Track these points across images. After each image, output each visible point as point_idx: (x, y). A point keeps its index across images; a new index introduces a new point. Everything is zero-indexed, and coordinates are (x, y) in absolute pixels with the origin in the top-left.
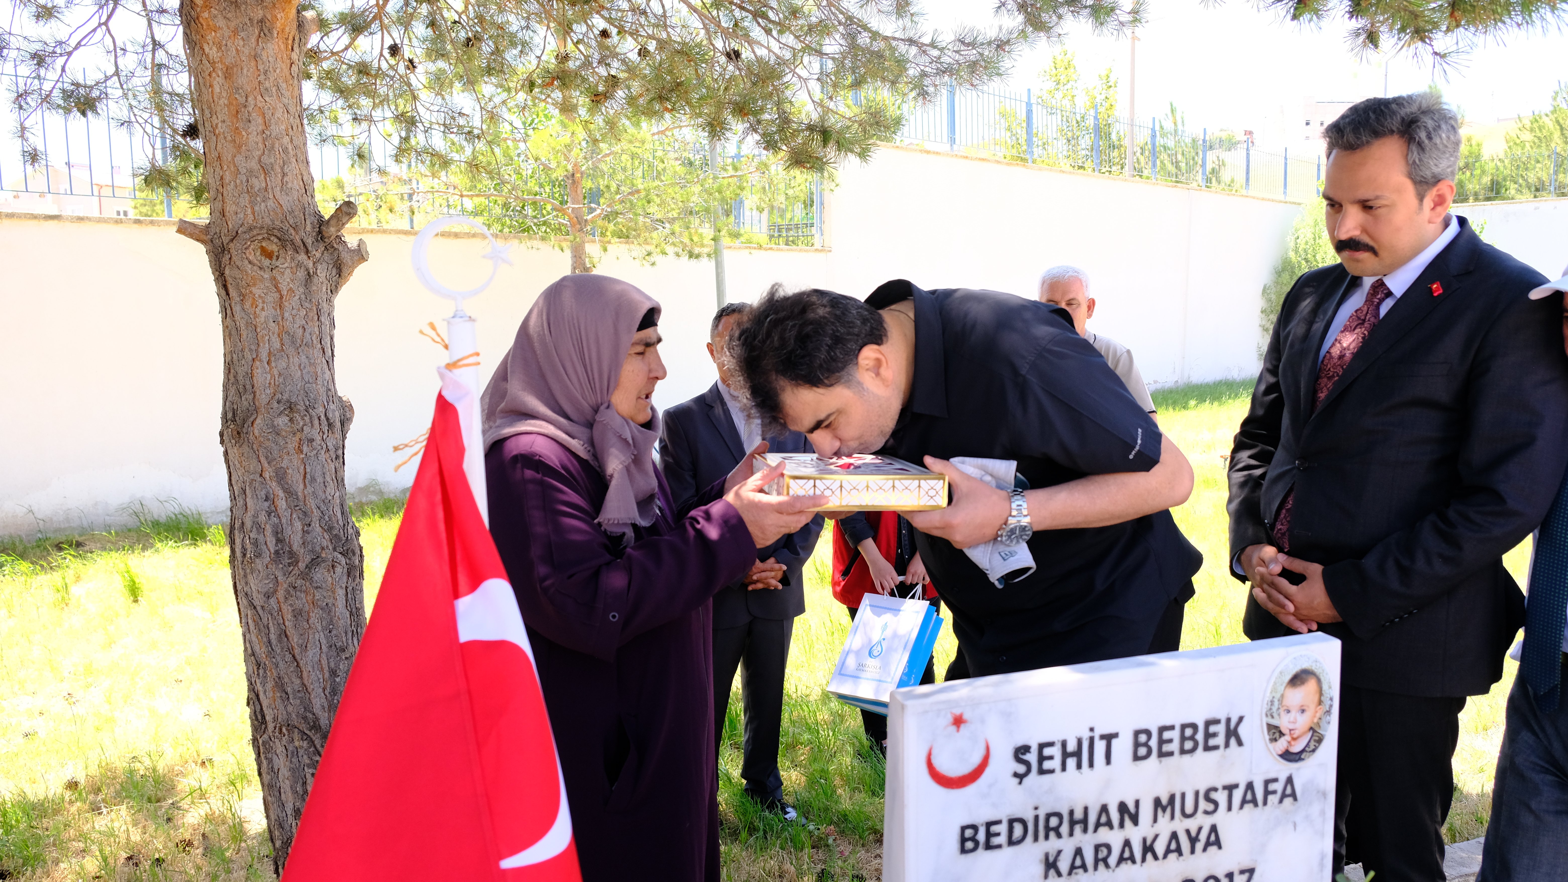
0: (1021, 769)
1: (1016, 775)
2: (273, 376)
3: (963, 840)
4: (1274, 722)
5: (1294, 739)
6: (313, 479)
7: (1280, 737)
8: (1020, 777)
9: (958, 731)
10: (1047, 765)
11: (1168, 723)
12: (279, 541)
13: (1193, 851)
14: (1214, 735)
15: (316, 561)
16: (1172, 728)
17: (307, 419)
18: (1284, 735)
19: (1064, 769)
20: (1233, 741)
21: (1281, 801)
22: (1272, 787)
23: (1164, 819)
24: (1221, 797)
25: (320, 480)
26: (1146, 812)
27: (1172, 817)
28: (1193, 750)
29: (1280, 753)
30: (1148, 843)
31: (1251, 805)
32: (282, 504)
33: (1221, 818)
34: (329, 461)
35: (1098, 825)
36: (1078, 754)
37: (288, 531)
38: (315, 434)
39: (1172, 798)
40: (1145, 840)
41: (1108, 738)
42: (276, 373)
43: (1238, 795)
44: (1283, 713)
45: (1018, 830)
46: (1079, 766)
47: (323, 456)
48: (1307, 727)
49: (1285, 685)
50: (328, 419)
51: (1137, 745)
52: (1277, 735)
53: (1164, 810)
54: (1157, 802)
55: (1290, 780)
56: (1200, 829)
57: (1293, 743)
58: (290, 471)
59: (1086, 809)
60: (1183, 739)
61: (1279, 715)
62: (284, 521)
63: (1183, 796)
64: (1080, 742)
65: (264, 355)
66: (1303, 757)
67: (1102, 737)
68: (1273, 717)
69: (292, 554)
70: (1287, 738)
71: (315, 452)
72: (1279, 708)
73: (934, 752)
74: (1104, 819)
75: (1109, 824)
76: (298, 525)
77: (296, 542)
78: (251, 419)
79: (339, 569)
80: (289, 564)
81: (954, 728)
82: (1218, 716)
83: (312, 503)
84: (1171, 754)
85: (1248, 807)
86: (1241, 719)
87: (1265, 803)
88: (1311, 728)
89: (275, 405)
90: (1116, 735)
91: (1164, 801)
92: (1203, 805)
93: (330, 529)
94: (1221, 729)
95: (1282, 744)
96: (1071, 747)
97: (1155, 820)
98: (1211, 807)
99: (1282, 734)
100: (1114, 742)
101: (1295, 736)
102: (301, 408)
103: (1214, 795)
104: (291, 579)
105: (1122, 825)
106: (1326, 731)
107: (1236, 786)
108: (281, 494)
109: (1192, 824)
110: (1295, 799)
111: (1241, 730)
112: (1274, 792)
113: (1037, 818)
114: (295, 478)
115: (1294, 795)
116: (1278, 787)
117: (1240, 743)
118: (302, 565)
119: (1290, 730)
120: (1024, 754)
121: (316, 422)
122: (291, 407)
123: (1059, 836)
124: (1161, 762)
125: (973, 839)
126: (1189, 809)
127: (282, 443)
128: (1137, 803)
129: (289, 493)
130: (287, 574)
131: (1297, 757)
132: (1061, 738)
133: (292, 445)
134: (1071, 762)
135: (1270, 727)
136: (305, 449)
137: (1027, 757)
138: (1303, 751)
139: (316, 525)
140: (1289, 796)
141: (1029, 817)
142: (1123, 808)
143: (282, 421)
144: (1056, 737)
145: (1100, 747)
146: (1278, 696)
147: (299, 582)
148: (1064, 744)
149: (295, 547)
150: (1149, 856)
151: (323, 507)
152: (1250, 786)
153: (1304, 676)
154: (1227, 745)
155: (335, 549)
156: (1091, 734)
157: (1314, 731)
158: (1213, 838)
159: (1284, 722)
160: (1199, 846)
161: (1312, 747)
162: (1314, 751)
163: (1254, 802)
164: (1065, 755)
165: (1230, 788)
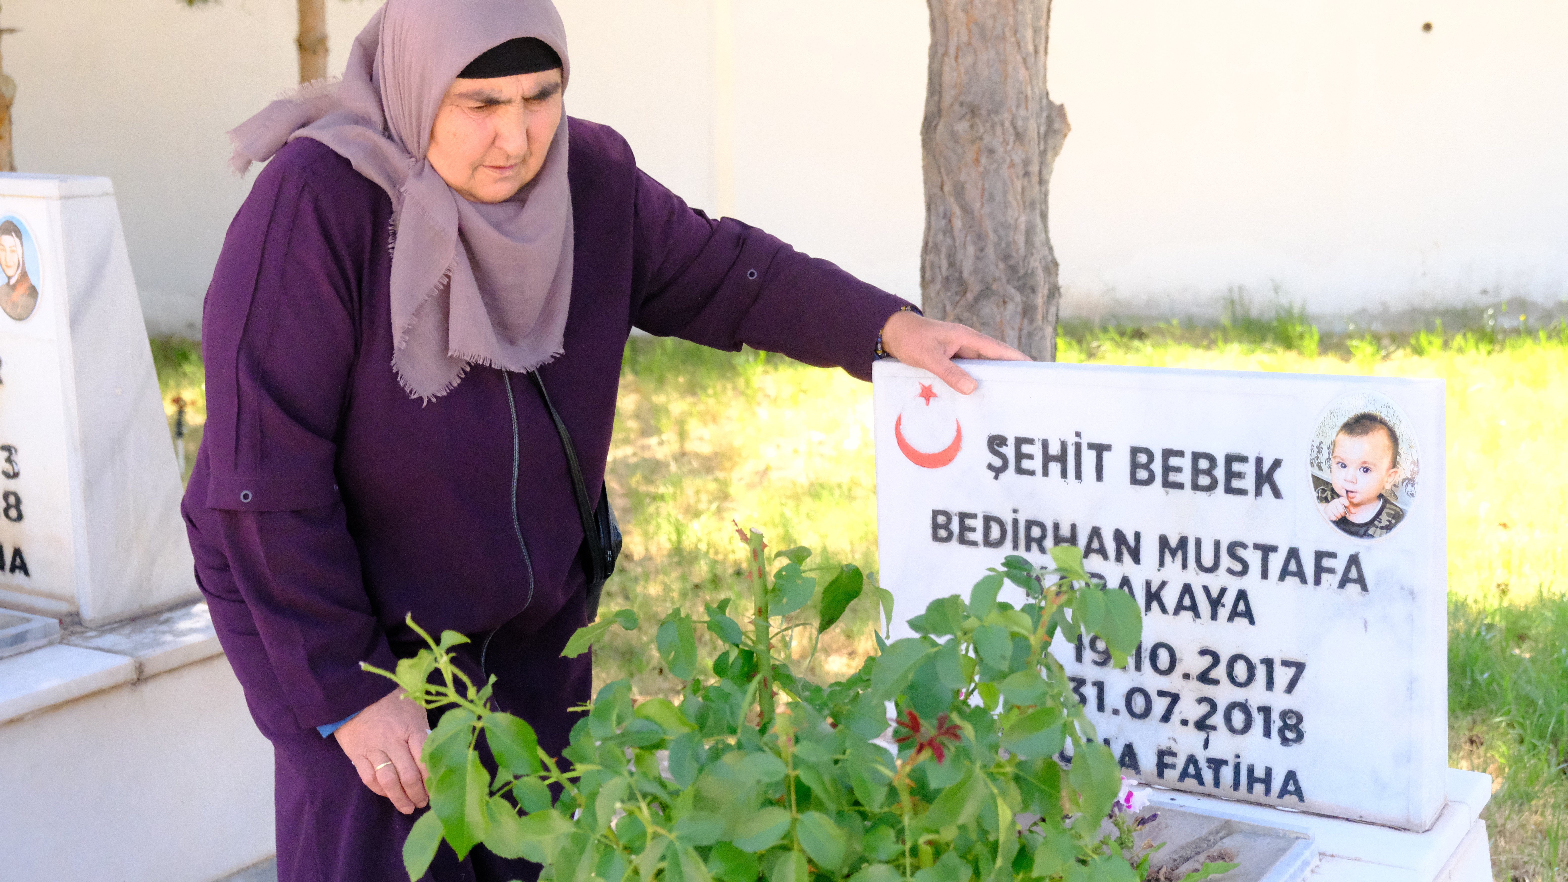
0: (998, 462)
1: (990, 467)
2: (959, 74)
3: (936, 527)
4: (1324, 475)
5: (1356, 505)
6: (992, 198)
7: (1333, 498)
8: (998, 471)
9: (928, 404)
10: (1026, 464)
11: (1176, 447)
12: (951, 265)
13: (1214, 616)
14: (1240, 475)
15: (986, 292)
16: (1181, 454)
17: (988, 125)
18: (1339, 496)
19: (1046, 473)
20: (1266, 489)
21: (1342, 585)
22: (1326, 563)
23: (1173, 566)
24: (1253, 558)
25: (999, 198)
26: (1150, 550)
27: (1185, 566)
28: (1211, 488)
29: (1334, 519)
30: (1154, 589)
31: (1296, 580)
32: (958, 223)
33: (1251, 582)
34: (1014, 177)
35: (1088, 551)
36: (1062, 459)
37: (960, 256)
38: (997, 144)
39: (1183, 542)
40: (1148, 584)
41: (1100, 449)
42: (962, 70)
43: (1276, 562)
44: (1336, 468)
45: (996, 532)
46: (1064, 474)
47: (1005, 171)
48: (1374, 493)
49: (1337, 429)
50: (1015, 128)
51: (1135, 466)
52: (1328, 494)
53: (1173, 553)
54: (1164, 542)
55: (1354, 560)
56: (1223, 591)
57: (1353, 510)
58: (968, 186)
59: (1073, 527)
60: (1196, 472)
61: (1330, 467)
62: (958, 243)
63: (1198, 542)
64: (1064, 446)
65: (952, 50)
66: (1370, 532)
67: (1091, 446)
68: (1321, 469)
69: (961, 281)
70: (1344, 501)
71: (995, 166)
72: (1329, 459)
73: (903, 421)
74: (1095, 545)
75: (1102, 552)
76: (971, 250)
77: (967, 267)
78: (934, 124)
79: (1010, 307)
80: (957, 293)
81: (922, 400)
82: (1244, 453)
83: (988, 225)
84: (1180, 486)
85: (1292, 582)
86: (1277, 464)
87: (1317, 582)
88: (1380, 496)
89: (957, 107)
90: (1108, 448)
91: (1173, 542)
92: (1226, 561)
93: (1006, 258)
94: (1249, 469)
95: (1336, 508)
96: (1054, 449)
97: (1162, 564)
98: (1238, 567)
99: (1335, 495)
100: (1106, 455)
101: (1355, 501)
102: (984, 112)
103: (1241, 552)
104: (958, 310)
105: (1119, 558)
106: (1407, 505)
107: (1274, 549)
108: (957, 211)
109: (1215, 582)
110: (1364, 588)
111: (1278, 476)
112: (1332, 571)
113: (1016, 522)
114: (972, 194)
115: (1361, 581)
116: (1339, 565)
117: (1277, 494)
118: (970, 296)
119: (1347, 492)
120: (1000, 445)
121: (999, 130)
122: (974, 111)
123: (1042, 550)
124: (1167, 493)
125: (946, 527)
126: (1208, 560)
127: (960, 151)
128: (1137, 536)
129: (966, 210)
130: (956, 304)
131: (1362, 531)
132: (1042, 437)
133: (970, 156)
134: (1055, 468)
135: (1318, 482)
136: (983, 160)
137: (1003, 450)
138: (1370, 523)
139: (990, 251)
140: (1354, 581)
141: (1008, 518)
142: (1119, 536)
143: (962, 127)
144: (1037, 435)
145: (1089, 458)
146: (1327, 442)
147: (966, 315)
148: (1045, 445)
149: (966, 274)
150: (1155, 605)
151: (1001, 231)
152: (1293, 553)
153: (1367, 422)
154: (1258, 492)
155: (1008, 282)
156: (1077, 440)
157: (1386, 502)
158: (1241, 607)
159: (1338, 479)
160: (1224, 612)
161: (1385, 523)
162: (1388, 528)
163: (1300, 574)
164: (1047, 459)
165: (1266, 550)
